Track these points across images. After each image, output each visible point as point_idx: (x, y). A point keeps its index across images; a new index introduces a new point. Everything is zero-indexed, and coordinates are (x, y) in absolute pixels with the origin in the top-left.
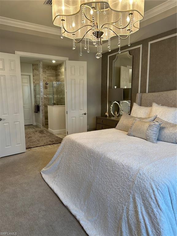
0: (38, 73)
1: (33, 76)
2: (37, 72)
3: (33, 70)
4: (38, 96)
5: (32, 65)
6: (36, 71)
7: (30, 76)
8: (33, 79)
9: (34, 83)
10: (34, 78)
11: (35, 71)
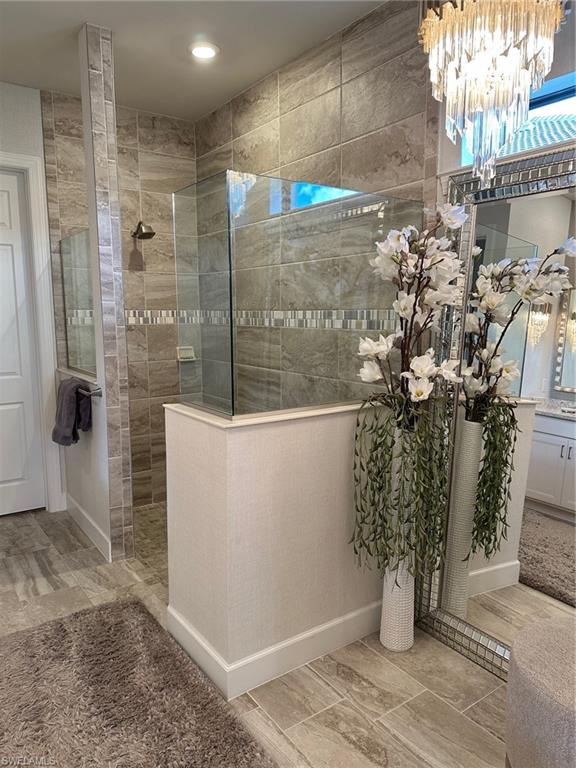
0: (82, 161)
1: (49, 178)
2: (78, 149)
3: (47, 134)
4: (80, 317)
5: (43, 100)
6: (68, 145)
7: (22, 174)
8: (50, 199)
9: (53, 224)
10: (51, 190)
11: (61, 143)
